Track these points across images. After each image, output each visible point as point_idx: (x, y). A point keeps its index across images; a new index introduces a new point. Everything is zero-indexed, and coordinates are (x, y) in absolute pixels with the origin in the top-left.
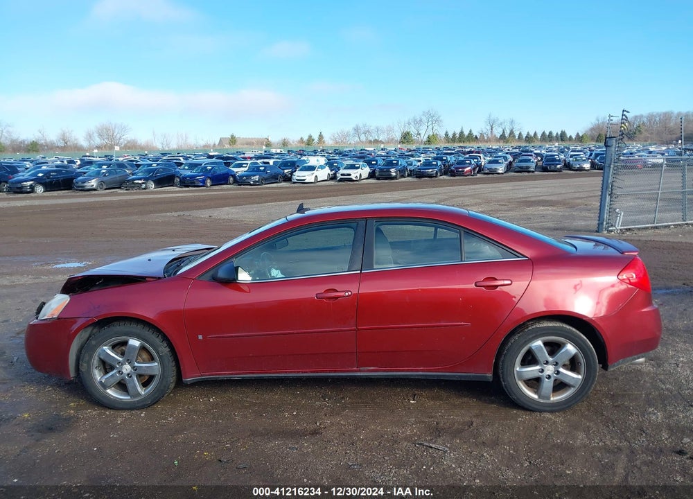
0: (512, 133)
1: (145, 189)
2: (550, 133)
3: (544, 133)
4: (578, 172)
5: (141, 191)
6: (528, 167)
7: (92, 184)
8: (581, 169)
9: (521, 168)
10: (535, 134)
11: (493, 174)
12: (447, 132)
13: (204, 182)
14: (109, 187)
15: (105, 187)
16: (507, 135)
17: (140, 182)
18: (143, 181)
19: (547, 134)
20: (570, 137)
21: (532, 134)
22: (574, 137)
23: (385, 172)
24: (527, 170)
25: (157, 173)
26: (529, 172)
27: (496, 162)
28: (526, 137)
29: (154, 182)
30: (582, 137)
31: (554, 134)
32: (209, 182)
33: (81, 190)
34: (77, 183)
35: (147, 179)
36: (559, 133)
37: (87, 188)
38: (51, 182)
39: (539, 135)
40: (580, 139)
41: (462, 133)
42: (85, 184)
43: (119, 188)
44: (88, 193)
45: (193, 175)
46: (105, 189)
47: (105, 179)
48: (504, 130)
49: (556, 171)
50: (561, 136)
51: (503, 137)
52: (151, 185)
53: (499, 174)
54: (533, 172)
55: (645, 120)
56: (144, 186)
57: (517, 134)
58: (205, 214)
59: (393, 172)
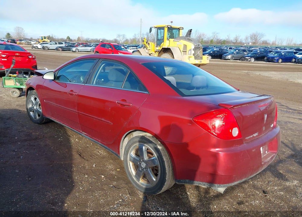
1: (249, 61)
5: (247, 62)
7: (229, 57)
13: (278, 60)
14: (235, 59)
15: (233, 59)
17: (248, 58)
18: (249, 58)
25: (257, 55)
29: (254, 58)
32: (280, 61)
33: (224, 59)
34: (223, 56)
35: (251, 57)
37: (226, 58)
38: (215, 55)
42: (226, 57)
43: (239, 60)
44: (226, 60)
45: (273, 57)
46: (234, 60)
47: (235, 55)
52: (253, 60)
56: (249, 60)
58: (258, 73)
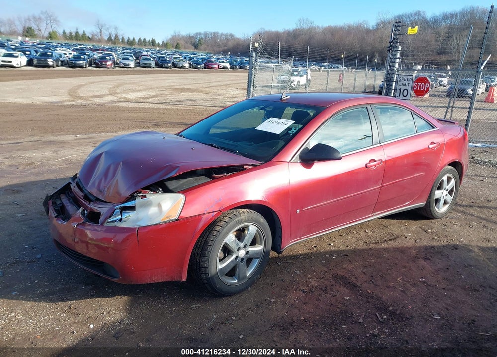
0: (116, 36)
2: (144, 39)
3: (140, 39)
4: (182, 69)
6: (150, 64)
8: (183, 68)
9: (145, 64)
10: (134, 39)
11: (127, 68)
12: (64, 31)
16: (113, 38)
19: (142, 40)
20: (158, 43)
21: (131, 39)
22: (161, 43)
23: (42, 61)
24: (149, 66)
26: (150, 67)
27: (128, 59)
28: (128, 41)
30: (167, 44)
31: (147, 40)
36: (151, 40)
39: (137, 40)
40: (165, 45)
41: (77, 33)
48: (110, 34)
49: (167, 68)
50: (152, 42)
51: (110, 39)
53: (130, 68)
54: (153, 68)
55: (203, 36)
57: (120, 38)
59: (50, 62)
